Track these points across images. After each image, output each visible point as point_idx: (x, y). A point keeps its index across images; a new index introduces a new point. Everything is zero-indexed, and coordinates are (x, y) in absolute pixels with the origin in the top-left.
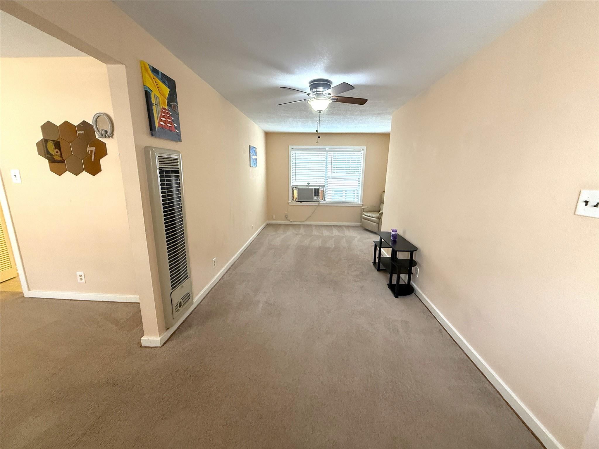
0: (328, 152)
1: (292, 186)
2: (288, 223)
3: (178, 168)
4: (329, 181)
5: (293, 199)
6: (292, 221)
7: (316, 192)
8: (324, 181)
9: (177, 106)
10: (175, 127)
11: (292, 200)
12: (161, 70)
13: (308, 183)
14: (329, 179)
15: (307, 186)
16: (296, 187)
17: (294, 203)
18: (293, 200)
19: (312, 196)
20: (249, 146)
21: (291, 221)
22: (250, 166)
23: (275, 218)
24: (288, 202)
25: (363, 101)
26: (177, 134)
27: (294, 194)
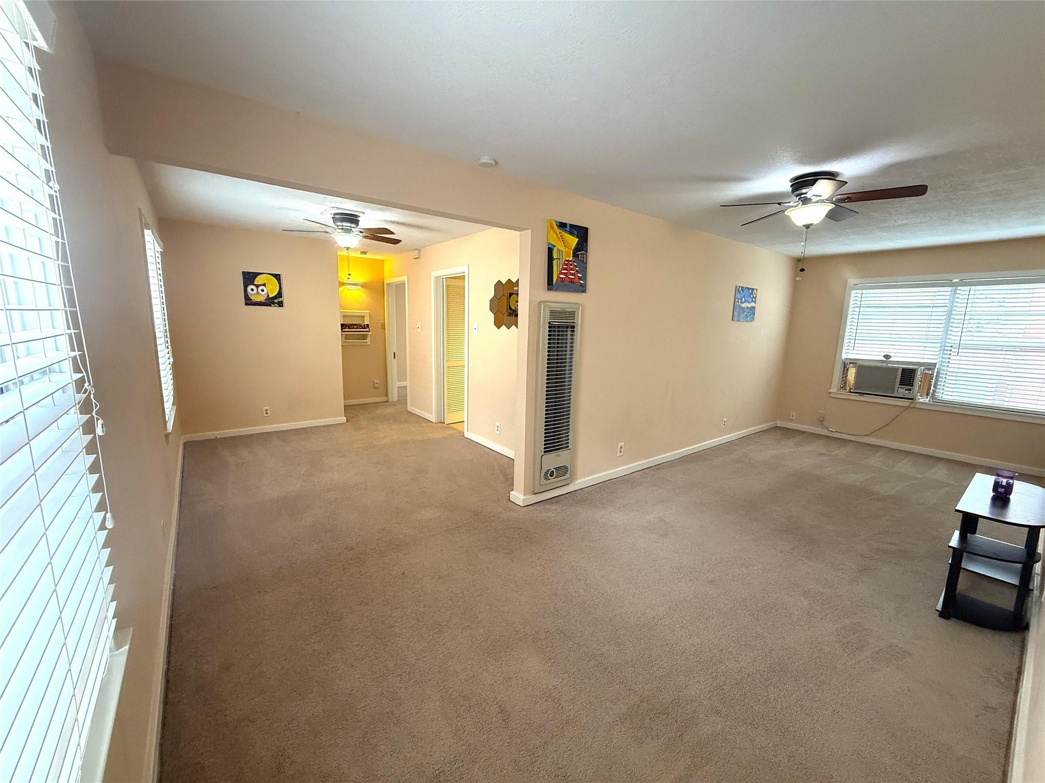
0: (959, 288)
1: (843, 358)
2: (824, 432)
3: (574, 322)
4: (953, 354)
5: (845, 386)
6: (834, 430)
7: (908, 376)
8: (937, 353)
9: (587, 255)
10: (580, 278)
11: (841, 387)
12: (569, 221)
13: (887, 357)
14: (953, 350)
15: (882, 361)
16: (854, 362)
17: (845, 395)
18: (843, 387)
19: (895, 382)
20: (735, 287)
21: (830, 429)
22: (732, 320)
23: (794, 418)
24: (830, 391)
25: (919, 191)
26: (581, 285)
27: (847, 376)
